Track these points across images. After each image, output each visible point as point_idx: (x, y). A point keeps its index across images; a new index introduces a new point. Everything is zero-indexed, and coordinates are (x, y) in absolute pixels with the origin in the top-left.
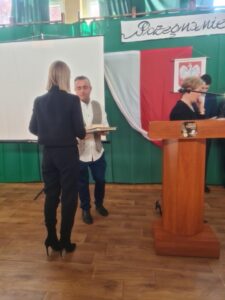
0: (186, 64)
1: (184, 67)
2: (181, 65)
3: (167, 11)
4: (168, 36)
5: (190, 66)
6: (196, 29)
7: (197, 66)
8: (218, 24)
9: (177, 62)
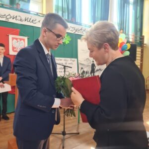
0: (16, 39)
1: (15, 40)
2: (13, 39)
3: (3, 5)
4: (4, 19)
5: (19, 40)
6: (21, 20)
7: (22, 41)
8: (33, 21)
9: (11, 37)
